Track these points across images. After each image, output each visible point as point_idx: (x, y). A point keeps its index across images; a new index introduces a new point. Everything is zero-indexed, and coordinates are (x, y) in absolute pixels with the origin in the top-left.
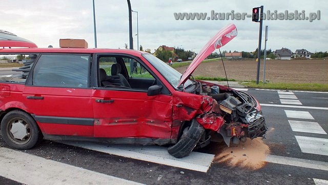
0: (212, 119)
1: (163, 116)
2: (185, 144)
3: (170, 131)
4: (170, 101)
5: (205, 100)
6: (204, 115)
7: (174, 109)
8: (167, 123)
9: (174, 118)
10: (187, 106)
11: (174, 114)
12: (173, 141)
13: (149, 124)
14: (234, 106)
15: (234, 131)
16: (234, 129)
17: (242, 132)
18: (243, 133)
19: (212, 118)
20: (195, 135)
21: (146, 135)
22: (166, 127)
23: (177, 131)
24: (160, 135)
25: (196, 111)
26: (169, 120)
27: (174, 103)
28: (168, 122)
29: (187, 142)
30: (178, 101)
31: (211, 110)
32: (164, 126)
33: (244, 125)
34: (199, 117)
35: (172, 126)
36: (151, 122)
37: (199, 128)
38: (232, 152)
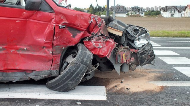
0: (101, 43)
1: (42, 40)
2: (75, 71)
3: (50, 60)
4: (51, 20)
5: (93, 19)
6: (92, 37)
7: (57, 31)
8: (46, 50)
9: (55, 43)
10: (72, 26)
11: (55, 38)
12: (55, 73)
13: (21, 52)
14: (124, 28)
15: (124, 58)
16: (124, 54)
17: (132, 58)
18: (133, 60)
19: (101, 41)
20: (85, 60)
21: (17, 68)
22: (45, 55)
23: (58, 60)
24: (37, 66)
25: (82, 33)
26: (49, 45)
27: (57, 23)
28: (48, 47)
29: (77, 69)
30: (62, 20)
31: (99, 31)
32: (42, 54)
33: (133, 50)
34: (87, 40)
35: (52, 54)
36: (24, 49)
37: (88, 52)
38: (122, 82)
